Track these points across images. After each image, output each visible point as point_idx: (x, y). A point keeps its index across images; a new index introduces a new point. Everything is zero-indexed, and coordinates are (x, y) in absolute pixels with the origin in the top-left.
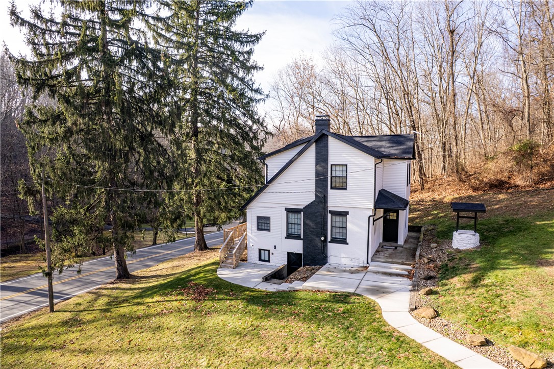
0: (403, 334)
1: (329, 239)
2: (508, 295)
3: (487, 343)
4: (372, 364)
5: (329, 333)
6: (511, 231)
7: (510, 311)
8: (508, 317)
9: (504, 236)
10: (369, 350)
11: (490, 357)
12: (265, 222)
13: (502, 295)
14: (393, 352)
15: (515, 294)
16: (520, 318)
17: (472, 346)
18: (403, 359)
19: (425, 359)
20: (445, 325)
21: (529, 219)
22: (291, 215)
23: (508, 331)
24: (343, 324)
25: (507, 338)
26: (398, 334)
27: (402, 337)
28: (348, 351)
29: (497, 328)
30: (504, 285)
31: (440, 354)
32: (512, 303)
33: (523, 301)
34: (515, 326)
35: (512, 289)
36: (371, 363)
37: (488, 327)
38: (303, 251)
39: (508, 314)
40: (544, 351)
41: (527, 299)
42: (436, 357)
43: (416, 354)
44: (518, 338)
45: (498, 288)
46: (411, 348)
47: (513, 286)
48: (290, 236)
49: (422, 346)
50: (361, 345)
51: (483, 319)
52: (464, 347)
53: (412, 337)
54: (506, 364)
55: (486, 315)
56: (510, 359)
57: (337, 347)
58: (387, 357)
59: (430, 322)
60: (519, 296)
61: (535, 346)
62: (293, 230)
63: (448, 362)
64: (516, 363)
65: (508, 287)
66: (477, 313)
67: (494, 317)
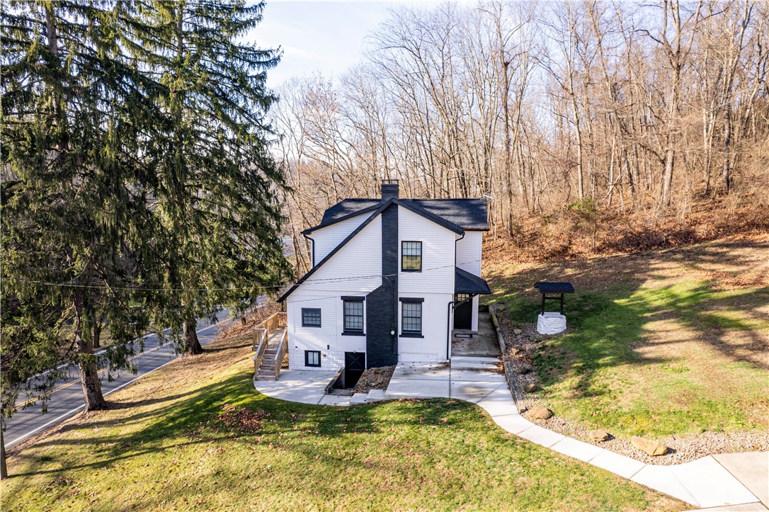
0: (526, 440)
1: (400, 333)
2: (614, 384)
3: (609, 437)
4: (510, 478)
5: (445, 450)
6: (592, 310)
7: (620, 401)
8: (620, 407)
9: (588, 316)
10: (499, 463)
11: (617, 450)
12: (314, 315)
13: (608, 385)
14: (525, 461)
15: (620, 382)
16: (631, 408)
17: (597, 442)
18: (538, 467)
19: (560, 464)
20: (564, 424)
21: (605, 294)
22: (350, 305)
23: (624, 422)
24: (455, 437)
25: (624, 429)
26: (522, 441)
27: (526, 443)
28: (477, 468)
29: (613, 420)
30: (608, 374)
31: (572, 456)
32: (621, 392)
33: (629, 389)
34: (629, 416)
35: (616, 377)
36: (508, 477)
37: (605, 420)
38: (367, 349)
39: (619, 404)
40: (659, 437)
41: (633, 386)
42: (570, 459)
43: (549, 460)
44: (635, 428)
45: (603, 377)
46: (541, 454)
47: (616, 374)
48: (348, 332)
49: (551, 450)
50: (488, 459)
51: (597, 412)
52: (589, 445)
53: (537, 442)
54: (632, 456)
55: (599, 408)
56: (634, 450)
57: (463, 465)
58: (521, 468)
59: (547, 423)
60: (624, 384)
61: (650, 433)
62: (352, 324)
63: (583, 462)
64: (641, 452)
65: (612, 376)
66: (590, 406)
67: (607, 409)
